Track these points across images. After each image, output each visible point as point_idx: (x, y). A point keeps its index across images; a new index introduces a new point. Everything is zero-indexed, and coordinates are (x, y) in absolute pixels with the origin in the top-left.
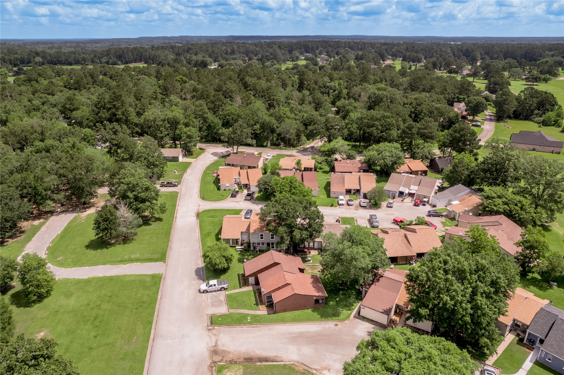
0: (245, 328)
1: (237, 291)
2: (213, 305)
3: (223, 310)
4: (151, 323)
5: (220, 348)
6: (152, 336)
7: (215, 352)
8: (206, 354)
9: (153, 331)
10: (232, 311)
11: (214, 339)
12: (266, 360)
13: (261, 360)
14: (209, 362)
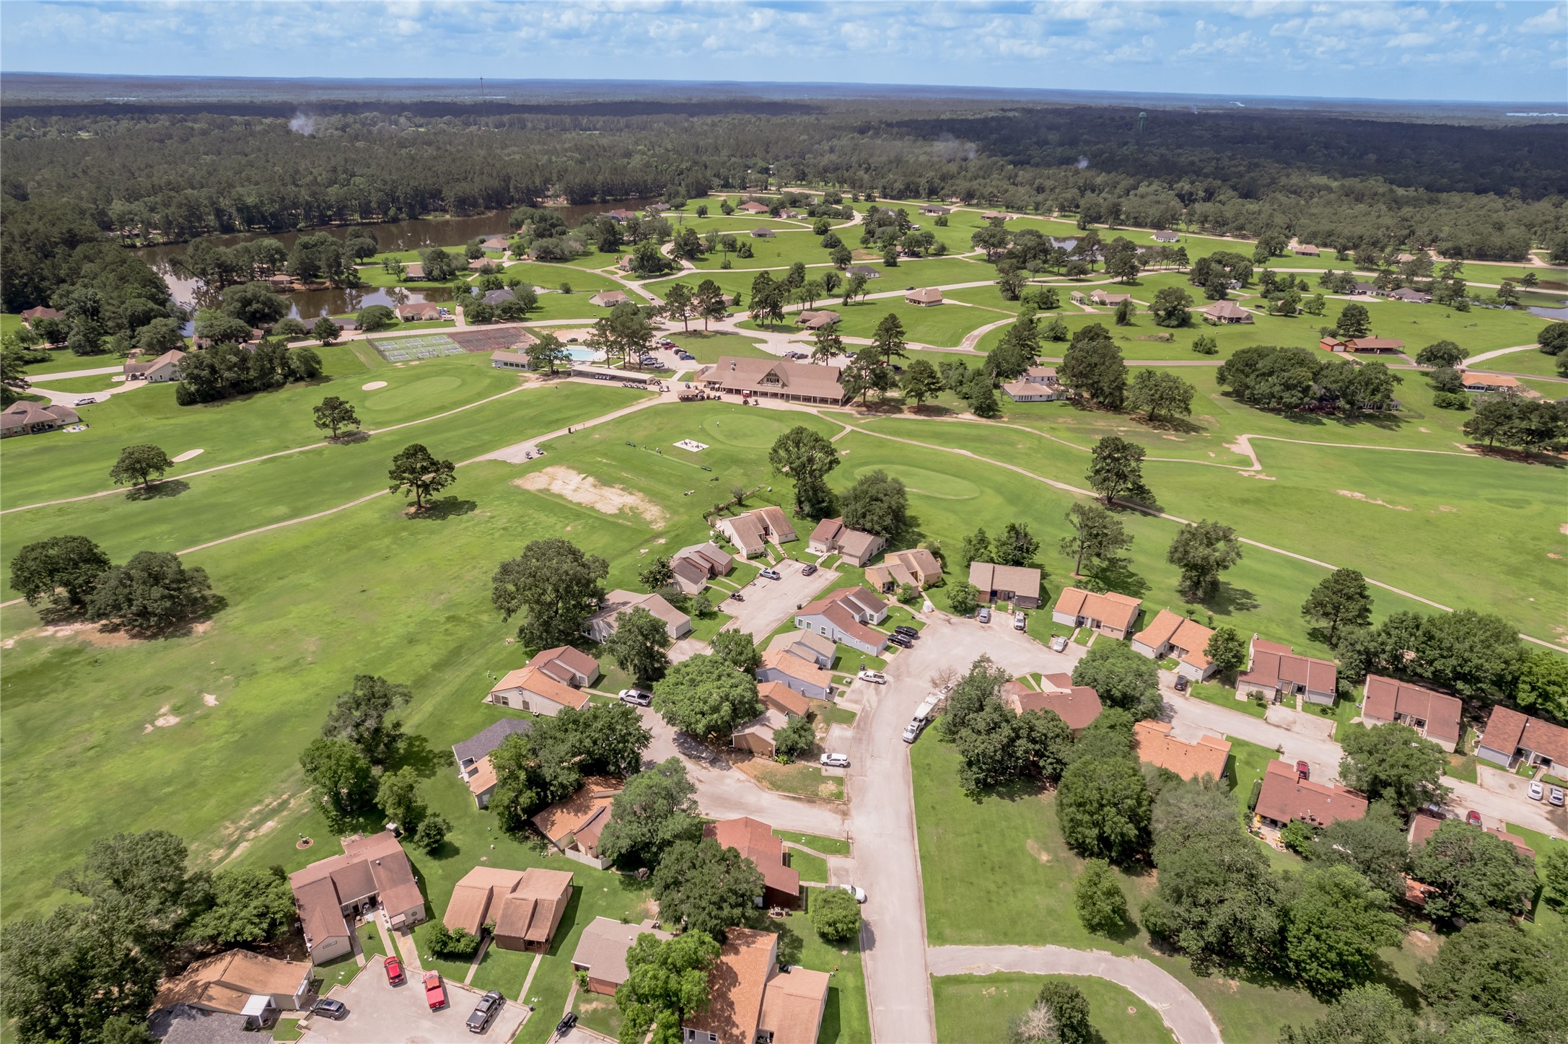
0: (809, 832)
1: (812, 884)
2: (847, 871)
3: (833, 862)
4: (922, 858)
5: (839, 817)
6: (916, 841)
7: (845, 814)
8: (853, 813)
9: (917, 847)
10: (822, 856)
11: (846, 827)
12: (794, 798)
13: (799, 799)
14: (851, 805)
